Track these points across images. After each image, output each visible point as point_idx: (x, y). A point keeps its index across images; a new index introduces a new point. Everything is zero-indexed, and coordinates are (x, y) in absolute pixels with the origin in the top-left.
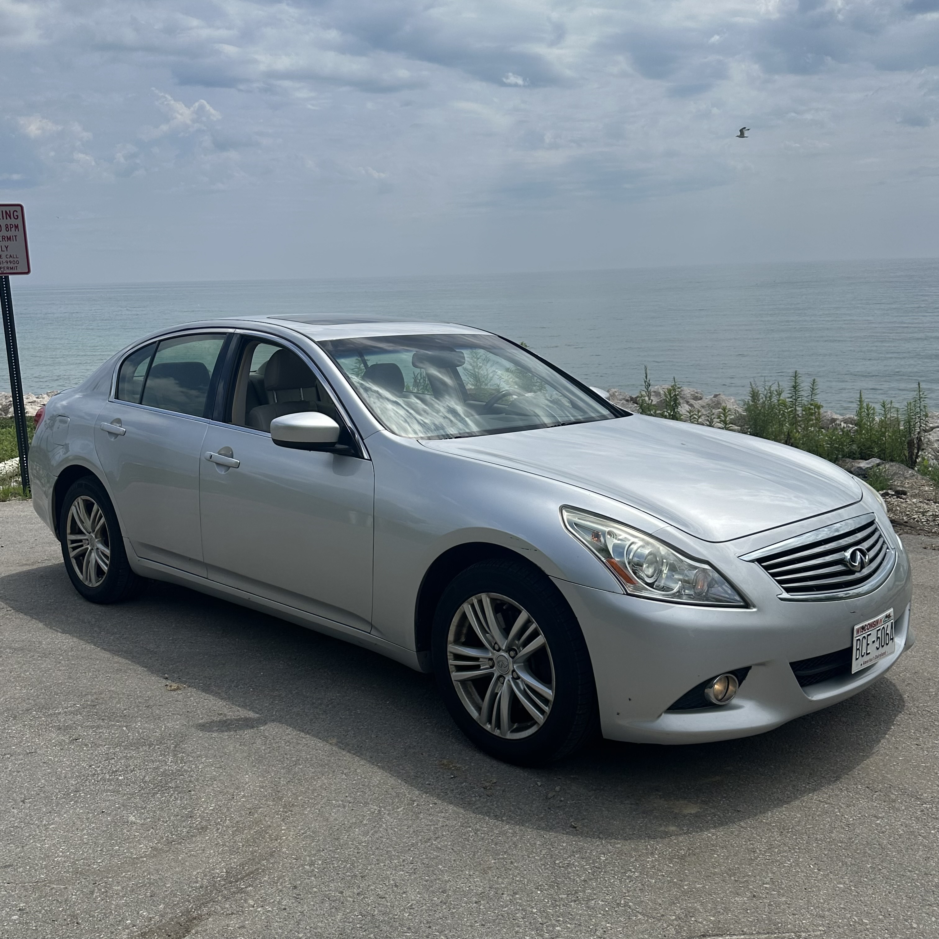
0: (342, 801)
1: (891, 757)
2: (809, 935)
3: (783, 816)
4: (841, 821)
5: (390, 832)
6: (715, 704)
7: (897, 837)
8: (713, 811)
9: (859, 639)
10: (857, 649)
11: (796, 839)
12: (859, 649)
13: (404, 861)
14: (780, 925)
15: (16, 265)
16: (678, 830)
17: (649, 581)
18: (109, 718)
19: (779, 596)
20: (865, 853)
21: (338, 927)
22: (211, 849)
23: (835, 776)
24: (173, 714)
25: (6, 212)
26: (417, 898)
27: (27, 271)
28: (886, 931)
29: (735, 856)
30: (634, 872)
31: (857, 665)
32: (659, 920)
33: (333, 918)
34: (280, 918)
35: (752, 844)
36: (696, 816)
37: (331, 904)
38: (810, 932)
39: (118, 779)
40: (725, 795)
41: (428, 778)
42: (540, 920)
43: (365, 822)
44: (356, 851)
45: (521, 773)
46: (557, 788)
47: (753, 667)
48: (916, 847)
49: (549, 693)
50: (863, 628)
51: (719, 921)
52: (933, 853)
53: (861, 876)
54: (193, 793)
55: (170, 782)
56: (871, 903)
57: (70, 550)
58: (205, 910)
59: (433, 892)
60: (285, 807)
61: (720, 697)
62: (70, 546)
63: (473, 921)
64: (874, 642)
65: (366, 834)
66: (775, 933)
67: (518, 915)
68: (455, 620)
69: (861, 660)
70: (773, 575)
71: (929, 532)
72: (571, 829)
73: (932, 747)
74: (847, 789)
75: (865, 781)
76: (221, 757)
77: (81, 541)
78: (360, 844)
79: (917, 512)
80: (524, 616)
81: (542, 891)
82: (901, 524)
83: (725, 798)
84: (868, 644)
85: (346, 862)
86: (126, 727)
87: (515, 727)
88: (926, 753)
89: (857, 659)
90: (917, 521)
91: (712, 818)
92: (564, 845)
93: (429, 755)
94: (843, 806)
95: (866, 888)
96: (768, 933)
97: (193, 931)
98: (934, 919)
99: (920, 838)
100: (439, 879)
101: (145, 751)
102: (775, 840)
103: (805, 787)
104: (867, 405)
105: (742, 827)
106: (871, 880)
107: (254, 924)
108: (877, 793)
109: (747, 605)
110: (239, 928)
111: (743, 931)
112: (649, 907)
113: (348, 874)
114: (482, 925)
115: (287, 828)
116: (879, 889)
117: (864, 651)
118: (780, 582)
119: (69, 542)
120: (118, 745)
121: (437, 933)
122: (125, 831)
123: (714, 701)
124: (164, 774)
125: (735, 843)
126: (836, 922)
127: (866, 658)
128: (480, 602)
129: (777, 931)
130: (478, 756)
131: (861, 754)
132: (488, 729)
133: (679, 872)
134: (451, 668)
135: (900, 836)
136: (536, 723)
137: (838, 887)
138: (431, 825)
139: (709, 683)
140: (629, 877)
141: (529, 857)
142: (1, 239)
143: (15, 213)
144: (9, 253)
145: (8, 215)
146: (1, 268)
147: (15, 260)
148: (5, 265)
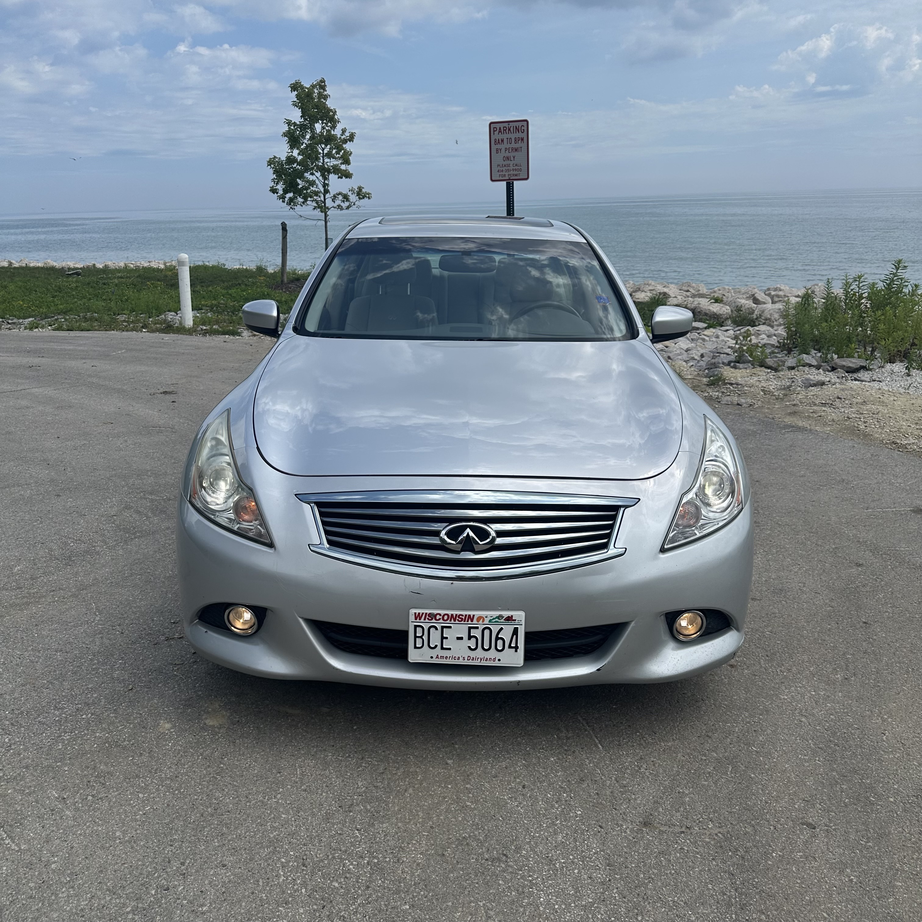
9: (420, 626)
10: (416, 637)
12: (420, 637)
15: (519, 172)
16: (169, 728)
19: (312, 547)
25: (516, 127)
27: (526, 177)
31: (421, 655)
50: (432, 616)
64: (459, 638)
69: (429, 652)
70: (325, 523)
72: (126, 689)
84: (444, 638)
89: (417, 648)
109: (272, 543)
117: (435, 643)
118: (328, 533)
123: (230, 628)
127: (442, 653)
142: (510, 151)
143: (523, 128)
144: (515, 162)
145: (517, 129)
146: (509, 175)
147: (519, 168)
148: (512, 172)
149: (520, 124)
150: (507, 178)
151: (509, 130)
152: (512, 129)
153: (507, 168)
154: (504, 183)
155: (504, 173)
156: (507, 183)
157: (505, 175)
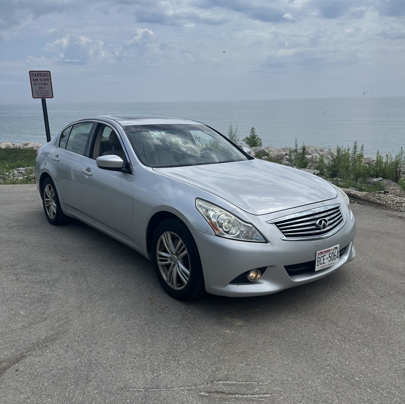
0: (104, 311)
1: (333, 306)
2: (263, 384)
3: (276, 329)
4: (299, 333)
5: (116, 325)
6: (251, 282)
7: (320, 342)
8: (248, 324)
9: (319, 257)
10: (318, 261)
11: (277, 339)
12: (319, 261)
13: (115, 338)
14: (253, 378)
15: (48, 94)
16: (230, 332)
17: (226, 230)
18: (35, 271)
19: (282, 239)
20: (303, 348)
21: (75, 365)
22: (44, 327)
23: (305, 312)
24: (58, 271)
25: (44, 74)
26: (112, 355)
27: (52, 97)
28: (296, 385)
29: (248, 345)
30: (204, 349)
31: (318, 268)
32: (204, 372)
33: (75, 361)
34: (55, 359)
35: (257, 341)
36: (240, 326)
37: (78, 355)
38: (264, 382)
39: (25, 296)
40: (256, 318)
41: (142, 303)
42: (156, 368)
43: (108, 321)
44: (98, 333)
45: (178, 303)
46: (189, 311)
47: (268, 267)
48: (326, 347)
49: (188, 272)
50: (321, 253)
51: (228, 374)
52: (332, 350)
53: (297, 359)
54: (49, 304)
55: (43, 299)
56: (296, 371)
57: (45, 204)
58: (29, 353)
59: (120, 352)
60: (81, 312)
61: (253, 279)
62: (45, 203)
63: (129, 366)
64: (327, 258)
65: (106, 325)
66: (249, 382)
67: (148, 365)
68: (159, 241)
69: (320, 266)
70: (281, 230)
71: (392, 209)
72: (187, 329)
73: (352, 303)
74: (308, 319)
75: (317, 316)
76: (67, 290)
77: (48, 201)
78: (101, 329)
79: (390, 200)
80: (181, 241)
81: (163, 355)
82: (382, 205)
83: (255, 319)
84: (324, 259)
85: (92, 337)
86: (39, 275)
87: (178, 285)
88: (349, 305)
89: (318, 265)
90: (389, 204)
91: (246, 328)
92: (181, 335)
93: (147, 294)
94: (303, 326)
95: (296, 364)
96: (246, 381)
97: (20, 362)
98: (319, 381)
99: (330, 343)
100: (124, 347)
101: (41, 285)
102: (268, 339)
103: (291, 317)
104: (380, 156)
105: (257, 333)
106: (300, 361)
107: (44, 360)
108: (320, 322)
109: (266, 241)
110: (38, 362)
111: (236, 380)
112: (202, 365)
113: (91, 342)
114: (132, 368)
115: (77, 321)
116: (302, 365)
117: (322, 262)
118: (283, 233)
119: (45, 201)
120: (32, 282)
121: (113, 371)
122: (17, 318)
123: (250, 280)
124: (43, 295)
125: (251, 339)
126: (277, 379)
127: (323, 265)
128: (167, 235)
129: (250, 381)
130: (166, 295)
131: (321, 304)
132: (169, 285)
133: (222, 351)
134: (158, 260)
135: (321, 342)
136: (184, 284)
137: (285, 363)
138: (133, 324)
139: (248, 272)
140: (201, 351)
141: (165, 340)
142: (42, 84)
143: (47, 74)
144: (45, 90)
145: (45, 75)
146: (42, 95)
147: (48, 92)
148: (44, 94)
149: (46, 73)
150: (42, 97)
151: (40, 75)
152: (42, 75)
153: (41, 92)
154: (41, 99)
155: (40, 94)
156: (42, 99)
157: (40, 96)
